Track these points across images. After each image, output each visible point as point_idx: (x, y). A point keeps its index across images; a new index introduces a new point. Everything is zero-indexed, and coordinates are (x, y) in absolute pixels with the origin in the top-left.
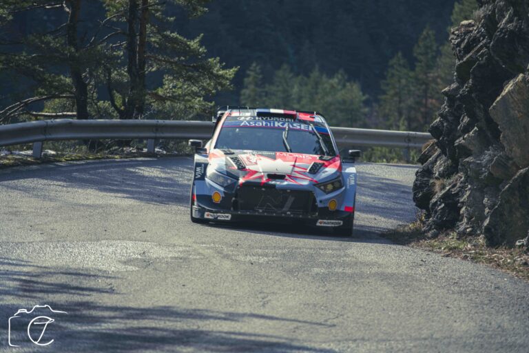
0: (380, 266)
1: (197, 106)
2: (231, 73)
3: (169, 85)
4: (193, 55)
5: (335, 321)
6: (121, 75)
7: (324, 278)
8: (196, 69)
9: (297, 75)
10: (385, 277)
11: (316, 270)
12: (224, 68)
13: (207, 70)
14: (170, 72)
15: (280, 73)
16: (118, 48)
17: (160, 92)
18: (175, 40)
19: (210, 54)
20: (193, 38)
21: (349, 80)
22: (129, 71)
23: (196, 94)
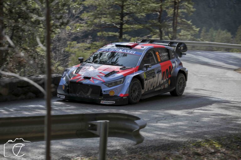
0: (233, 78)
1: (189, 38)
2: (198, 29)
3: (183, 32)
4: (189, 25)
5: (221, 91)
6: (171, 29)
7: (219, 81)
8: (189, 28)
9: (215, 30)
10: (235, 81)
11: (217, 79)
12: (196, 28)
13: (192, 29)
14: (183, 29)
15: (211, 30)
16: (170, 23)
17: (180, 34)
18: (184, 21)
19: (193, 25)
20: (189, 21)
21: (228, 32)
22: (173, 29)
23: (189, 35)
